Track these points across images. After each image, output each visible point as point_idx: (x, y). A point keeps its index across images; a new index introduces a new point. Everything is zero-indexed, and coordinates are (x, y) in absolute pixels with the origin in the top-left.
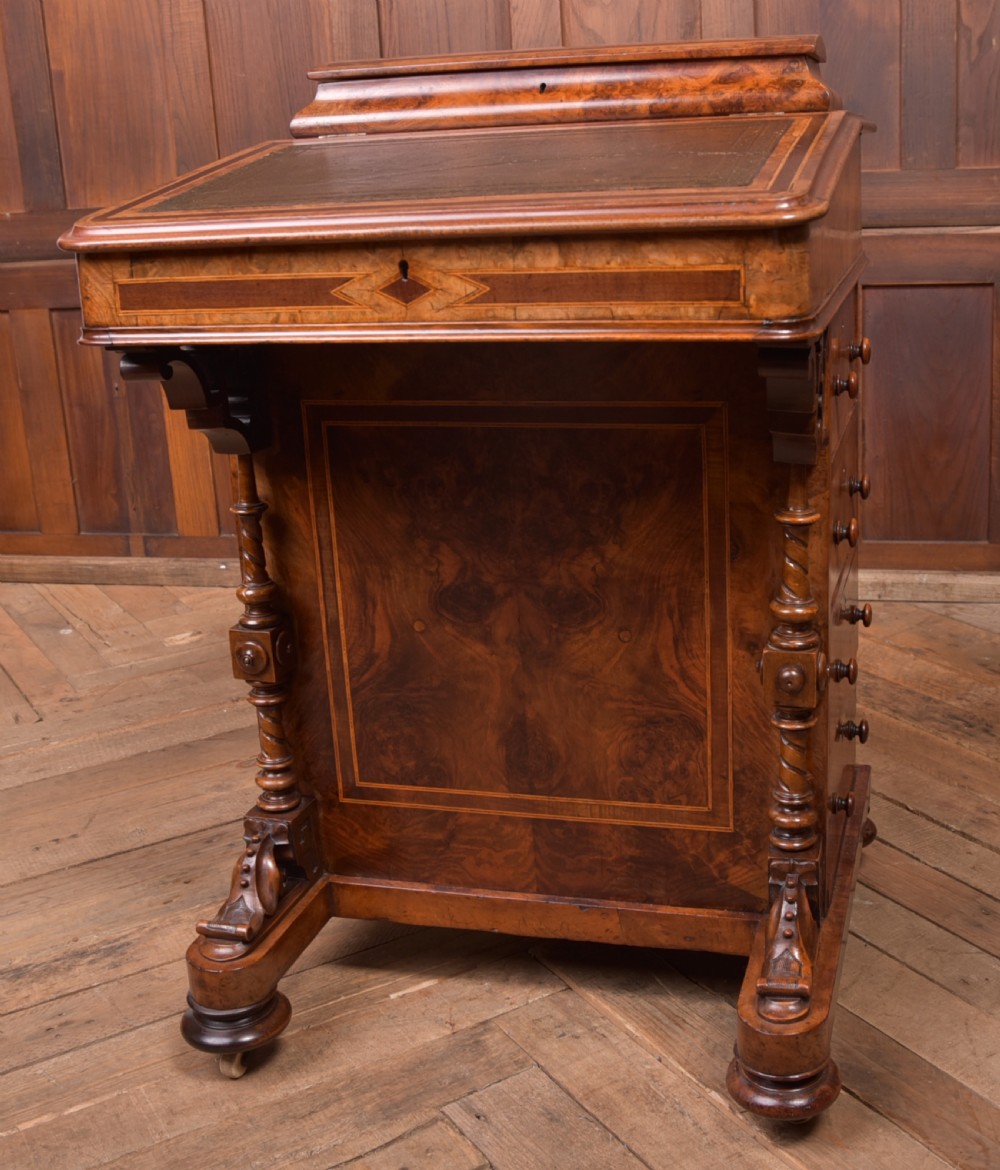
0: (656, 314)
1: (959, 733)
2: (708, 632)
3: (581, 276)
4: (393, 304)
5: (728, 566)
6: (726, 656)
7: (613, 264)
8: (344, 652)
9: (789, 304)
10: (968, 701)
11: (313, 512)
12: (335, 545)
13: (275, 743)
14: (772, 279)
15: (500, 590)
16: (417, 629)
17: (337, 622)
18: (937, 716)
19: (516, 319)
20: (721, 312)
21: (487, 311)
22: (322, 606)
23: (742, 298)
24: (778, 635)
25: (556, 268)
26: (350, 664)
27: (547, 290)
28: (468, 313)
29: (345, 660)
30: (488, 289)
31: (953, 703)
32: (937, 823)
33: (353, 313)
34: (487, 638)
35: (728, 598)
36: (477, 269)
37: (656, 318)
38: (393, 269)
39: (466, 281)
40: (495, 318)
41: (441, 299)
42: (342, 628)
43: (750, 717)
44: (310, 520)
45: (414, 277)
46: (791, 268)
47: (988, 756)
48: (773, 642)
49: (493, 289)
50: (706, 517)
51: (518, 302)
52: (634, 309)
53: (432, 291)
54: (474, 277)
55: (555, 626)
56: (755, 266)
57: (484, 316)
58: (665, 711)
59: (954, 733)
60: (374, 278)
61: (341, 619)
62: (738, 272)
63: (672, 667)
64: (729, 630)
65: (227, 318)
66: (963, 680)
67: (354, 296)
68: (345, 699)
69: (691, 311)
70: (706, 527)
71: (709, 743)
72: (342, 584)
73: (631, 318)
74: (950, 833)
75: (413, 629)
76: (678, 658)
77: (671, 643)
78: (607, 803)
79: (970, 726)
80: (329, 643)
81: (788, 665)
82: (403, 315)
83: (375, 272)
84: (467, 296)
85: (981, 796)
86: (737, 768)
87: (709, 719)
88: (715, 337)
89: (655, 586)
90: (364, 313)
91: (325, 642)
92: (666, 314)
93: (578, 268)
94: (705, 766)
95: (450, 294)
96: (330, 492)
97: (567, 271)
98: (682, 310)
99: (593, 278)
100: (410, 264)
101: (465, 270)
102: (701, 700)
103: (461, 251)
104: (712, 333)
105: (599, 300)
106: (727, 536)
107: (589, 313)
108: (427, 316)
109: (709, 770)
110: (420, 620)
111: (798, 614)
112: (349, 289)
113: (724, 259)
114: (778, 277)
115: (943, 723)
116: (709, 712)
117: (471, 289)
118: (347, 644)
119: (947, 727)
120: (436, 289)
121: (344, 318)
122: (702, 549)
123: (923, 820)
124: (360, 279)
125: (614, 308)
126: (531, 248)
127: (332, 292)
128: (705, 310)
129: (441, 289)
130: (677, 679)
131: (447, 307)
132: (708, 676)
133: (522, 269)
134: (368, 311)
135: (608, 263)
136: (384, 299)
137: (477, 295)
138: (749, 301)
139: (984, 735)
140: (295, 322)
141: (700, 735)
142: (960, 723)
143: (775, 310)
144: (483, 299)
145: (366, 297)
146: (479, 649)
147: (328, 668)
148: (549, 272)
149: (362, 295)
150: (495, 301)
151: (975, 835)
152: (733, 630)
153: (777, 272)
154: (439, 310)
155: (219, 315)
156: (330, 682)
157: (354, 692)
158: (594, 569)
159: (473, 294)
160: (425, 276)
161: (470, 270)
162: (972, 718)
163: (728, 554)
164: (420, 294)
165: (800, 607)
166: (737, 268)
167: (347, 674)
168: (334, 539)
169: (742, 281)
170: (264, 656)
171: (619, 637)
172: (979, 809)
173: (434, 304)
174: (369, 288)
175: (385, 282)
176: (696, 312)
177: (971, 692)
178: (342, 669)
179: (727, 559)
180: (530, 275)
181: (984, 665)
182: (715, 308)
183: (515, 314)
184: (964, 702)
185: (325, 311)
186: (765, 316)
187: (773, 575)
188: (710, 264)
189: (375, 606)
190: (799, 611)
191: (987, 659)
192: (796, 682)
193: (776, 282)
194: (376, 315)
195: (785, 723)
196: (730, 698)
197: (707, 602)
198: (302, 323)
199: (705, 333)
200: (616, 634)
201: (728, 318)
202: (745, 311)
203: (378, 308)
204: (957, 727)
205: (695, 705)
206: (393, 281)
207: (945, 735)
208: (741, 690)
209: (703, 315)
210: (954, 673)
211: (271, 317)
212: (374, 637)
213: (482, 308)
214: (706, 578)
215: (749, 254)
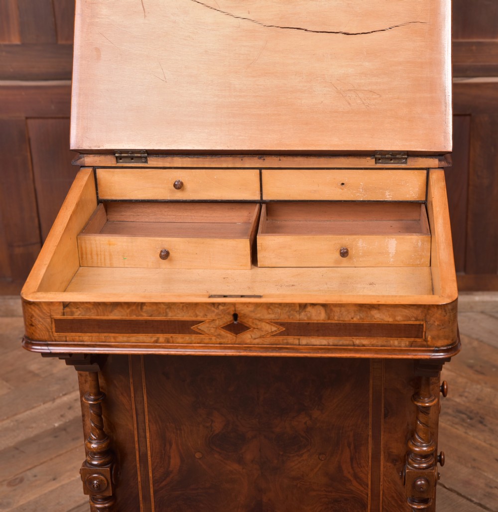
0: (377, 344)
1: (465, 424)
2: (370, 454)
3: (336, 325)
4: (229, 335)
5: (382, 421)
6: (380, 465)
7: (355, 319)
8: (150, 471)
9: (448, 339)
10: (466, 397)
11: (133, 395)
12: (146, 413)
14: (440, 328)
15: (249, 435)
16: (197, 457)
17: (146, 454)
18: (450, 411)
19: (299, 345)
20: (412, 343)
21: (283, 340)
22: (137, 446)
23: (424, 337)
24: (412, 460)
25: (323, 320)
26: (153, 477)
27: (318, 330)
28: (272, 340)
29: (151, 475)
30: (284, 329)
31: (458, 400)
32: (464, 497)
33: (204, 339)
34: (240, 461)
35: (382, 437)
36: (278, 319)
37: (377, 346)
38: (229, 317)
39: (272, 325)
40: (287, 344)
41: (257, 334)
42: (149, 458)
43: (393, 497)
44: (131, 400)
45: (241, 322)
46: (449, 323)
47: (485, 442)
48: (410, 464)
49: (287, 329)
50: (371, 396)
51: (301, 336)
52: (365, 341)
53: (252, 329)
54: (276, 323)
55: (281, 453)
56: (431, 322)
57: (281, 342)
58: (344, 495)
59: (462, 425)
60: (217, 322)
61: (149, 453)
62: (423, 325)
63: (349, 472)
64: (382, 453)
65: (125, 339)
66: (460, 380)
67: (205, 330)
68: (149, 496)
69: (396, 343)
70: (371, 401)
72: (150, 434)
73: (364, 346)
74: (473, 504)
75: (195, 457)
76: (352, 468)
77: (349, 460)
79: (471, 419)
80: (140, 466)
82: (234, 340)
83: (218, 319)
84: (272, 332)
85: (486, 474)
87: (369, 499)
88: (410, 357)
89: (341, 431)
90: (211, 339)
91: (138, 465)
92: (383, 344)
93: (336, 321)
95: (262, 331)
96: (144, 384)
97: (329, 322)
98: (392, 342)
99: (344, 325)
100: (239, 315)
101: (271, 319)
102: (365, 489)
103: (269, 310)
104: (408, 355)
105: (346, 336)
106: (383, 406)
107: (341, 343)
108: (248, 341)
110: (199, 452)
111: (425, 451)
112: (202, 327)
113: (415, 318)
114: (443, 327)
115: (454, 417)
116: (369, 495)
118: (152, 465)
119: (457, 420)
120: (254, 328)
121: (199, 341)
122: (368, 412)
123: (455, 496)
124: (209, 322)
125: (354, 340)
127: (192, 328)
128: (404, 343)
129: (257, 328)
130: (352, 479)
131: (260, 337)
132: (370, 477)
133: (304, 320)
134: (213, 338)
135: (352, 319)
136: (223, 332)
137: (278, 332)
138: (427, 338)
139: (480, 426)
140: (168, 342)
141: (364, 507)
142: (464, 416)
143: (440, 343)
144: (281, 334)
145: (213, 330)
146: (236, 466)
147: (139, 479)
148: (319, 322)
149: (210, 330)
150: (288, 335)
151: (488, 506)
152: (384, 453)
153: (443, 325)
154: (255, 339)
155: (122, 338)
156: (140, 486)
157: (155, 492)
158: (305, 423)
159: (276, 331)
160: (248, 321)
161: (274, 320)
162: (471, 412)
164: (244, 331)
165: (426, 446)
166: (422, 323)
167: (151, 482)
168: (146, 410)
169: (424, 329)
170: (105, 482)
171: (319, 458)
172: (487, 485)
173: (253, 336)
174: (214, 326)
175: (224, 324)
176: (399, 343)
177: (467, 390)
178: (148, 479)
179: (382, 416)
180: (309, 323)
181: (471, 367)
182: (409, 342)
183: (299, 342)
184: (464, 399)
185: (187, 338)
186: (435, 346)
187: (408, 425)
188: (408, 321)
189: (171, 445)
190: (425, 449)
191: (472, 361)
192: (425, 487)
193: (442, 330)
194: (218, 341)
195: (416, 505)
196: (381, 487)
197: (370, 439)
198: (173, 343)
199: (404, 355)
200: (317, 456)
201: (415, 347)
202: (425, 343)
203: (219, 337)
204: (463, 420)
205: (362, 492)
206: (229, 323)
207: (457, 426)
208: (388, 483)
209: (403, 345)
210: (453, 374)
211: (154, 339)
212: (169, 463)
213: (280, 338)
214: (370, 427)
215: (428, 316)
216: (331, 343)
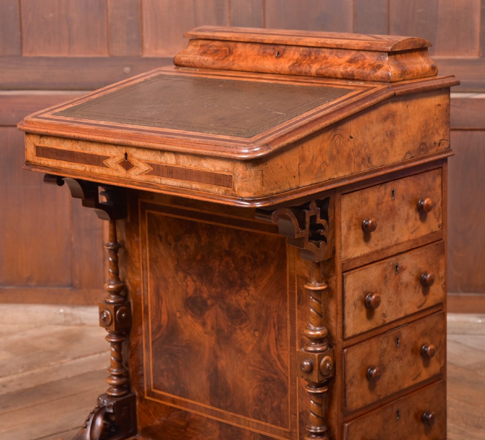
0: (205, 189)
2: (289, 338)
3: (181, 169)
4: (123, 170)
5: (296, 306)
7: (192, 166)
8: (150, 322)
9: (249, 192)
11: (141, 252)
12: (148, 269)
13: (115, 362)
15: (209, 302)
16: (178, 316)
17: (148, 307)
19: (161, 184)
21: (152, 178)
22: (142, 298)
23: (233, 187)
25: (174, 165)
26: (152, 329)
27: (171, 173)
28: (146, 178)
29: (150, 326)
33: (110, 171)
34: (204, 324)
35: (297, 323)
36: (149, 161)
38: (122, 155)
39: (146, 165)
40: (154, 182)
41: (138, 171)
42: (149, 310)
45: (129, 160)
49: (154, 170)
51: (162, 176)
52: (199, 186)
54: (148, 164)
55: (230, 324)
56: (237, 174)
57: (151, 180)
58: (272, 375)
60: (116, 158)
63: (275, 353)
64: (297, 338)
67: (110, 165)
68: (149, 345)
70: (288, 286)
71: (289, 395)
72: (150, 289)
73: (197, 190)
75: (176, 315)
76: (277, 349)
77: (274, 341)
78: (248, 419)
80: (144, 316)
81: (306, 359)
82: (125, 175)
84: (146, 171)
86: (300, 410)
87: (289, 383)
89: (269, 311)
90: (113, 172)
92: (208, 190)
93: (181, 166)
94: (288, 407)
95: (141, 169)
96: (147, 243)
97: (178, 166)
98: (214, 189)
99: (186, 171)
100: (128, 155)
102: (286, 372)
103: (144, 152)
104: (222, 200)
105: (187, 180)
106: (296, 292)
107: (184, 185)
108: (132, 177)
109: (289, 410)
110: (179, 311)
111: (310, 334)
112: (108, 162)
113: (227, 169)
116: (289, 379)
117: (147, 169)
120: (136, 167)
121: (107, 173)
122: (286, 296)
124: (112, 158)
125: (192, 185)
126: (166, 154)
127: (103, 162)
128: (221, 190)
129: (138, 167)
131: (139, 174)
132: (289, 360)
133: (164, 163)
136: (120, 168)
137: (149, 171)
138: (235, 189)
140: (91, 171)
141: (285, 391)
144: (151, 173)
145: (114, 166)
146: (201, 329)
147: (143, 329)
148: (171, 166)
150: (155, 175)
152: (299, 339)
153: (245, 178)
154: (137, 175)
156: (144, 336)
157: (153, 342)
158: (245, 298)
160: (133, 161)
161: (146, 160)
163: (296, 300)
164: (131, 168)
165: (312, 331)
166: (231, 175)
167: (150, 333)
168: (148, 266)
169: (233, 180)
170: (110, 317)
171: (254, 334)
173: (135, 172)
174: (115, 162)
175: (120, 161)
176: (218, 191)
178: (149, 330)
179: (296, 303)
180: (166, 166)
182: (225, 190)
183: (161, 182)
185: (101, 169)
186: (241, 196)
188: (223, 172)
189: (162, 301)
193: (244, 182)
194: (117, 174)
197: (288, 322)
198: (93, 173)
200: (253, 332)
201: (228, 195)
202: (234, 193)
203: (117, 171)
205: (284, 374)
206: (122, 160)
211: (83, 168)
212: (161, 318)
213: (150, 177)
214: (288, 311)
215: (235, 169)
216: (179, 185)
